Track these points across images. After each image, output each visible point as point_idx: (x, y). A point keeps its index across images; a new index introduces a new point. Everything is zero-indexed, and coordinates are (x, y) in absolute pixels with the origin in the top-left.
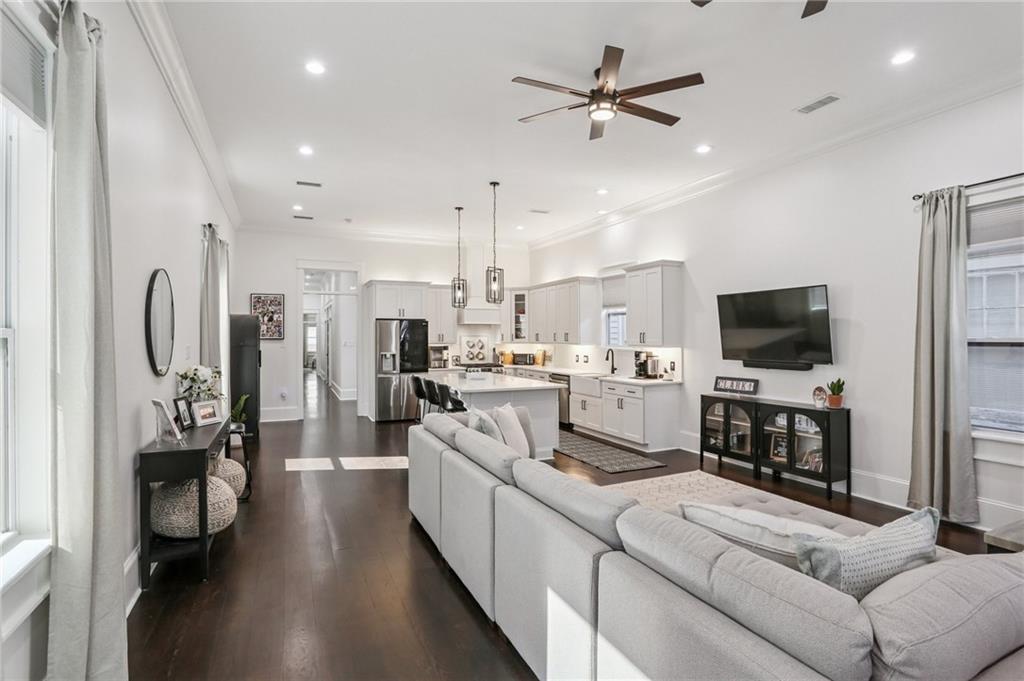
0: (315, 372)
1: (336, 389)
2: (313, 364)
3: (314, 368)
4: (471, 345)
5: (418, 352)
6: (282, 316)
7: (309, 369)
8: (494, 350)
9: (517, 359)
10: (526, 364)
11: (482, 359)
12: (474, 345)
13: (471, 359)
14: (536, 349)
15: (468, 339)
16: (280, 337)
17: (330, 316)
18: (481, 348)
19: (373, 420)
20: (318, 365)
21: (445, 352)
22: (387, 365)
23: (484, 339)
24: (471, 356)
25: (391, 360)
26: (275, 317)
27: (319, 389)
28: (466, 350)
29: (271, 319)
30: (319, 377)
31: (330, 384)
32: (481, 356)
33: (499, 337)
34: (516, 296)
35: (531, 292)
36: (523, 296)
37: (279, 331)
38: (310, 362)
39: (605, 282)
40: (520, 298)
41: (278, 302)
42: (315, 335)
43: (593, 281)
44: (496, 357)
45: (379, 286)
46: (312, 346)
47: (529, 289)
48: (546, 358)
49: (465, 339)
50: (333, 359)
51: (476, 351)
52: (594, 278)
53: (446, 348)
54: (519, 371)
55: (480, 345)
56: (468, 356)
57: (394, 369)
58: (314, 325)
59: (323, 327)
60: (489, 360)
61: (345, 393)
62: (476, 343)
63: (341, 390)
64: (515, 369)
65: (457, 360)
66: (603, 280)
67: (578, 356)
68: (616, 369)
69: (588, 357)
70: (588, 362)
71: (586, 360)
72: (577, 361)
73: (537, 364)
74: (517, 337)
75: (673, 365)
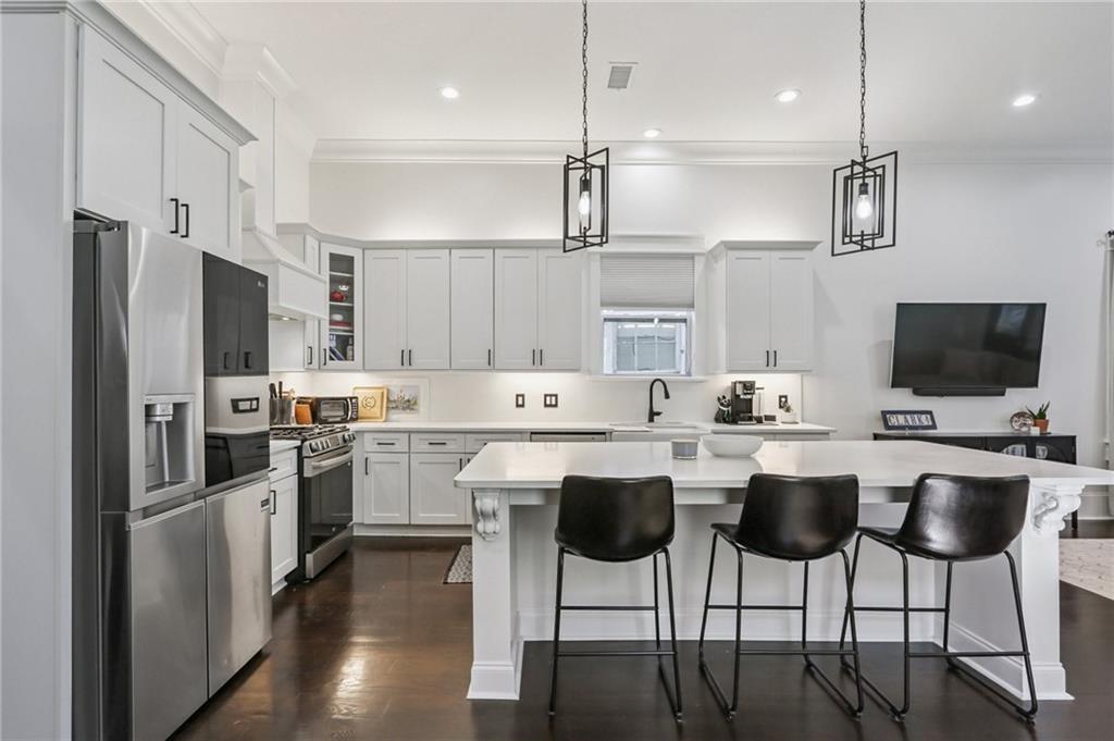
14: (363, 385)
34: (332, 255)
35: (369, 253)
36: (350, 260)
39: (607, 263)
47: (363, 248)
48: (391, 405)
66: (603, 257)
67: (523, 396)
68: (658, 414)
69: (556, 396)
70: (556, 405)
71: (551, 401)
72: (518, 406)
73: (362, 418)
74: (331, 359)
75: (783, 399)
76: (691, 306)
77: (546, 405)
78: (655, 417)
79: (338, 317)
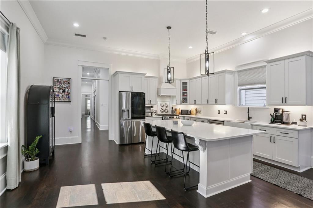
0: (90, 116)
1: (98, 125)
2: (89, 113)
3: (89, 115)
4: (162, 105)
5: (140, 109)
6: (70, 89)
7: (88, 115)
8: (172, 108)
9: (183, 112)
10: (187, 114)
11: (167, 112)
12: (163, 106)
13: (162, 112)
14: (192, 107)
15: (161, 103)
16: (69, 100)
17: (95, 94)
18: (167, 107)
19: (117, 143)
20: (91, 114)
21: (152, 109)
22: (125, 115)
23: (168, 103)
24: (162, 111)
25: (126, 113)
26: (66, 90)
27: (91, 124)
28: (160, 107)
29: (64, 91)
30: (91, 118)
31: (95, 122)
32: (166, 111)
33: (175, 102)
34: (183, 83)
35: (190, 81)
36: (187, 83)
37: (68, 98)
38: (88, 112)
39: (240, 73)
40: (185, 84)
41: (68, 82)
42: (90, 103)
43: (232, 72)
44: (173, 111)
45: (120, 75)
46: (89, 107)
47: (189, 80)
48: (197, 112)
49: (159, 103)
50: (96, 112)
51: (164, 108)
52: (233, 71)
53: (152, 107)
54: (185, 118)
55: (166, 105)
56: (161, 111)
57: (129, 117)
58: (89, 99)
59: (93, 99)
60: (170, 113)
61: (102, 127)
62: (164, 105)
63: (100, 125)
64: (184, 117)
65: (156, 112)
66: (238, 72)
67: (219, 111)
68: (251, 118)
69: (226, 111)
70: (226, 114)
71: (226, 113)
72: (218, 113)
73: (192, 114)
74: (183, 102)
75: (304, 116)
76: (265, 83)
77: (224, 114)
78: (250, 119)
79: (186, 94)
